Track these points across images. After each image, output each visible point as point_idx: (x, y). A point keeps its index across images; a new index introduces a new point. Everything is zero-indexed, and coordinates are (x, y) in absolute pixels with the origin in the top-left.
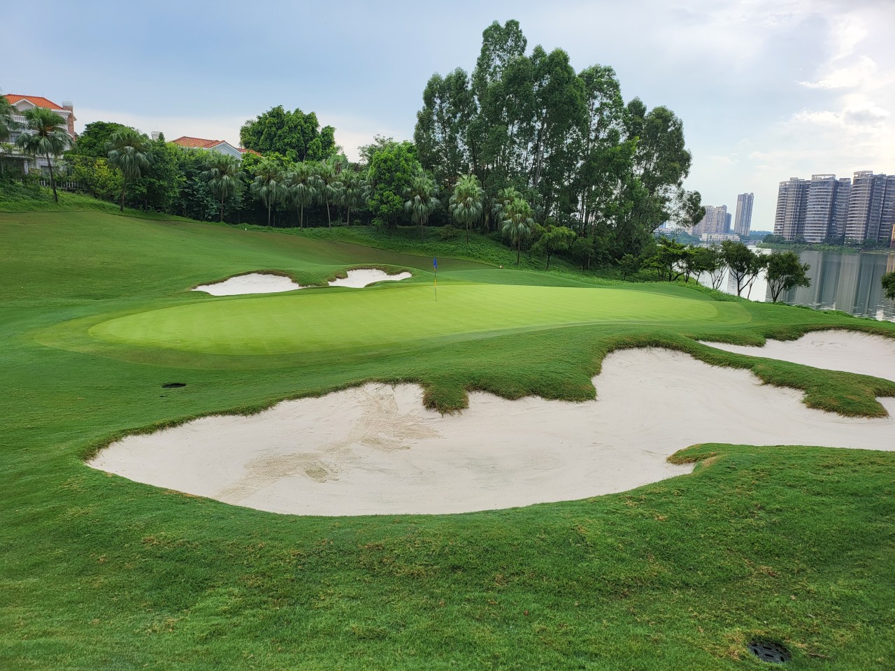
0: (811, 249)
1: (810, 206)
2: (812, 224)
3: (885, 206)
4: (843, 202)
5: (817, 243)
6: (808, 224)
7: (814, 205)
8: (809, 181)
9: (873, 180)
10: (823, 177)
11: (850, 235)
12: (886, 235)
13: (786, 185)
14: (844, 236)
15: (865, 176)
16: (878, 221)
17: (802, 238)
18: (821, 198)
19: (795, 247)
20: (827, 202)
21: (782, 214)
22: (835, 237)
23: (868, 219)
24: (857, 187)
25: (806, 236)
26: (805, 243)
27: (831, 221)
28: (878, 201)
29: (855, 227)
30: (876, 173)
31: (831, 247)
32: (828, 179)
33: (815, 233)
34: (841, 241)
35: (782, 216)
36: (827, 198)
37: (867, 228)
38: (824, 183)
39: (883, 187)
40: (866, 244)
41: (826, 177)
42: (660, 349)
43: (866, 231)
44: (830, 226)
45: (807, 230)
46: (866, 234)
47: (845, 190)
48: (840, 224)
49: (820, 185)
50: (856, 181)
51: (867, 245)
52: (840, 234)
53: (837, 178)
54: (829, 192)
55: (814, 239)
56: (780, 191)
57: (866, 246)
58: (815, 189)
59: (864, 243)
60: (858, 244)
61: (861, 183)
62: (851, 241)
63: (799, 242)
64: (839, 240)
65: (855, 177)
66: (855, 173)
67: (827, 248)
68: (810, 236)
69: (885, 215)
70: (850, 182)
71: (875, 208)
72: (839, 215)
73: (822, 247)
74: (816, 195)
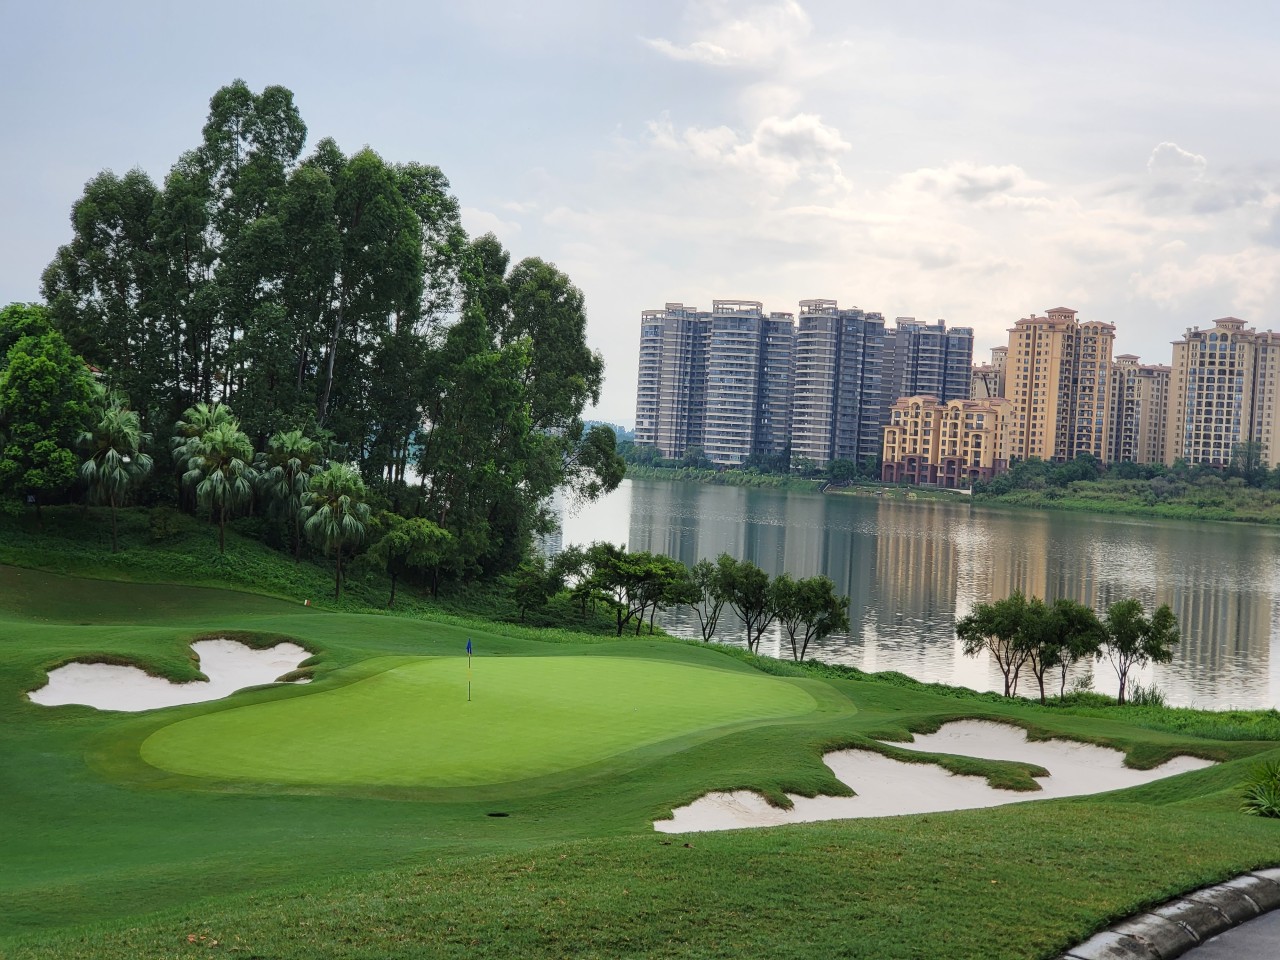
0: (722, 482)
1: (713, 377)
2: (720, 418)
3: (867, 382)
4: (781, 369)
5: (733, 466)
6: (712, 417)
7: (721, 372)
8: (707, 315)
9: (839, 322)
10: (736, 308)
11: (801, 449)
12: (872, 450)
13: (656, 319)
14: (788, 451)
15: (823, 310)
16: (854, 416)
17: (701, 452)
18: (737, 358)
19: (688, 476)
20: (749, 366)
21: (652, 389)
22: (769, 451)
23: (835, 413)
24: (807, 335)
25: (709, 448)
26: (707, 465)
27: (759, 413)
28: (852, 371)
29: (809, 430)
30: (843, 306)
31: (764, 477)
32: (747, 312)
33: (728, 441)
34: (782, 463)
35: (652, 396)
36: (747, 359)
37: (833, 432)
38: (739, 321)
39: (858, 338)
40: (835, 472)
41: (744, 308)
42: (856, 751)
43: (832, 439)
44: (758, 427)
45: (710, 433)
46: (832, 447)
47: (784, 339)
48: (779, 422)
49: (733, 327)
50: (806, 321)
51: (838, 474)
52: (779, 444)
53: (766, 312)
54: (751, 343)
55: (727, 457)
56: (644, 333)
57: (835, 477)
58: (721, 334)
59: (832, 470)
60: (819, 471)
61: (815, 328)
62: (805, 462)
63: (693, 462)
64: (780, 460)
65: (803, 313)
66: (802, 304)
67: (755, 480)
68: (718, 448)
69: (866, 402)
70: (791, 323)
71: (847, 387)
72: (776, 399)
73: (746, 478)
74: (724, 350)
